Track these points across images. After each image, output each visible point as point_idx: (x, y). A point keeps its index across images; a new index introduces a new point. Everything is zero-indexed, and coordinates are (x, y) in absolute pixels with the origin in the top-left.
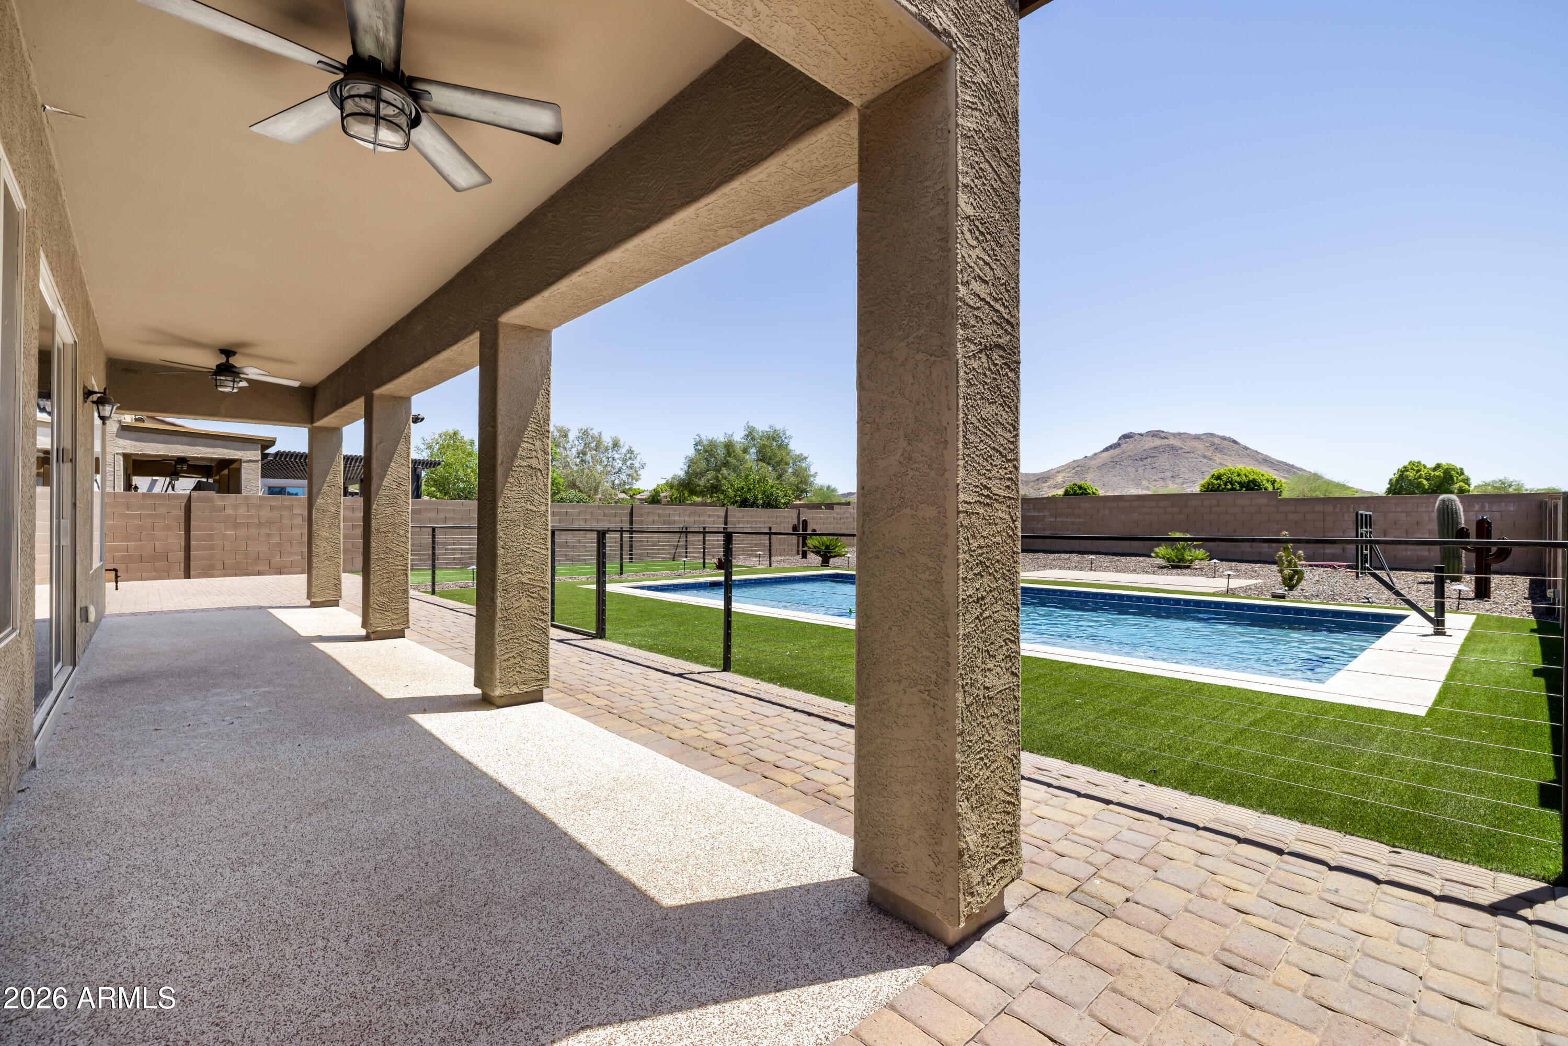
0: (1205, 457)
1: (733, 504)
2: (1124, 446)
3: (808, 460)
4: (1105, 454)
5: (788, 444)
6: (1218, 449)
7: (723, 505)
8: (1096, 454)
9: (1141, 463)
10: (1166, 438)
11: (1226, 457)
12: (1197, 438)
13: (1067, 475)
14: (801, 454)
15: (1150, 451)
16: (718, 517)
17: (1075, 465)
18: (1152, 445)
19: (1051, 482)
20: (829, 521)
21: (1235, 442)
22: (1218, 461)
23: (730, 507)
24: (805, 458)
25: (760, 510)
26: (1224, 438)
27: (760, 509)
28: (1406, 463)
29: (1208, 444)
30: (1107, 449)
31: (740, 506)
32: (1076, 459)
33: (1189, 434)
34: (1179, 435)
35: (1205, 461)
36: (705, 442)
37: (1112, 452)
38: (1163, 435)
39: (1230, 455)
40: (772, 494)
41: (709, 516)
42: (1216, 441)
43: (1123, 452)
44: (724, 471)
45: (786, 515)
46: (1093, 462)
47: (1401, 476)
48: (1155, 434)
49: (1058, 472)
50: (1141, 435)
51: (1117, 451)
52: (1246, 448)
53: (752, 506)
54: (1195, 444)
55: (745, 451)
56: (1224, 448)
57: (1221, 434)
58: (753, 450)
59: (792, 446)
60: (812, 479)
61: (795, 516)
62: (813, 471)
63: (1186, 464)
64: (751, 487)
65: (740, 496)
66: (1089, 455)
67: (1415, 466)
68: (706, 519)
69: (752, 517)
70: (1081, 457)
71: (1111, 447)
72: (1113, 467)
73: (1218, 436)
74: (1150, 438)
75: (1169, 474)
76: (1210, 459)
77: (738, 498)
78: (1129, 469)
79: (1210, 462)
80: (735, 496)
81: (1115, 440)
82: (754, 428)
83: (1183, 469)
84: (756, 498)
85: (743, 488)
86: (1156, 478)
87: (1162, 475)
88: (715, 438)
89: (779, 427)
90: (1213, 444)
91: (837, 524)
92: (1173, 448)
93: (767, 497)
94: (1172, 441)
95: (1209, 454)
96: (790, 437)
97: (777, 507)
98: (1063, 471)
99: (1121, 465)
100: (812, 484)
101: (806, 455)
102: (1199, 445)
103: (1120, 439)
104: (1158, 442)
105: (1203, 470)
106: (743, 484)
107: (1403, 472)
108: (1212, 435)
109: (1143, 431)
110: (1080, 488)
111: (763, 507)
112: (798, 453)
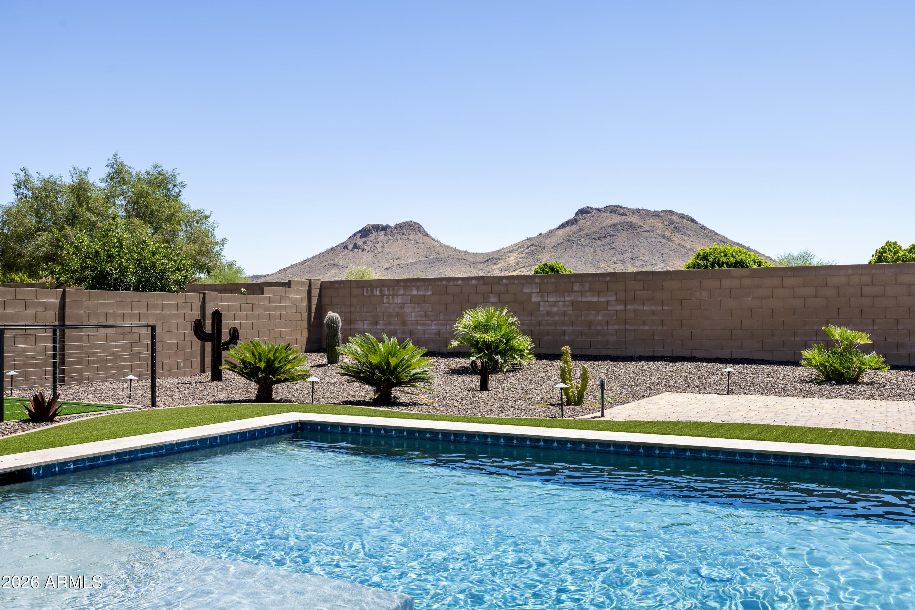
0: (664, 237)
1: (80, 281)
2: (581, 222)
3: (210, 220)
4: (561, 232)
5: (178, 195)
6: (677, 228)
7: (59, 285)
8: (551, 231)
9: (600, 243)
10: (624, 214)
11: (685, 238)
12: (656, 215)
13: (520, 255)
14: (200, 212)
15: (609, 229)
16: (46, 307)
17: (529, 244)
18: (610, 222)
19: (502, 264)
20: (256, 312)
21: (693, 221)
22: (677, 241)
23: (72, 289)
24: (206, 217)
25: (133, 296)
26: (682, 216)
27: (131, 293)
28: (883, 244)
29: (667, 223)
30: (563, 226)
31: (92, 288)
32: (530, 236)
33: (648, 211)
34: (638, 211)
35: (664, 241)
36: (36, 183)
37: (568, 229)
38: (621, 211)
39: (689, 236)
40: (153, 265)
41: (26, 305)
42: (675, 219)
43: (581, 230)
44: (69, 230)
45: (182, 302)
46: (548, 241)
47: (880, 258)
48: (614, 210)
49: (510, 252)
50: (599, 210)
51: (574, 228)
52: (703, 228)
53: (115, 288)
54: (654, 222)
55: (109, 199)
56: (682, 227)
57: (680, 212)
58: (120, 201)
59: (185, 198)
60: (217, 248)
61: (197, 304)
62: (218, 235)
63: (646, 245)
64: (115, 251)
65: (94, 269)
66: (544, 232)
67: (892, 247)
68: (19, 310)
69: (115, 306)
70: (535, 234)
71: (567, 223)
72: (571, 247)
73: (677, 214)
74: (608, 214)
75: (628, 255)
76: (669, 240)
77: (87, 272)
78: (587, 249)
79: (669, 243)
80: (83, 268)
81: (571, 216)
82: (124, 166)
83: (642, 250)
84: (123, 272)
85: (97, 254)
86: (614, 259)
87: (620, 257)
88: (56, 175)
89: (167, 168)
90: (671, 223)
91: (270, 317)
92: (632, 226)
93: (145, 270)
94: (631, 219)
95: (667, 233)
96: (182, 185)
97: (162, 289)
98: (516, 250)
99: (578, 244)
100: (218, 256)
101: (207, 213)
102: (658, 224)
103: (577, 214)
104: (617, 219)
105: (663, 251)
106: (97, 246)
107: (881, 253)
108: (671, 212)
109: (601, 206)
110: (552, 269)
111: (136, 289)
112: (194, 207)
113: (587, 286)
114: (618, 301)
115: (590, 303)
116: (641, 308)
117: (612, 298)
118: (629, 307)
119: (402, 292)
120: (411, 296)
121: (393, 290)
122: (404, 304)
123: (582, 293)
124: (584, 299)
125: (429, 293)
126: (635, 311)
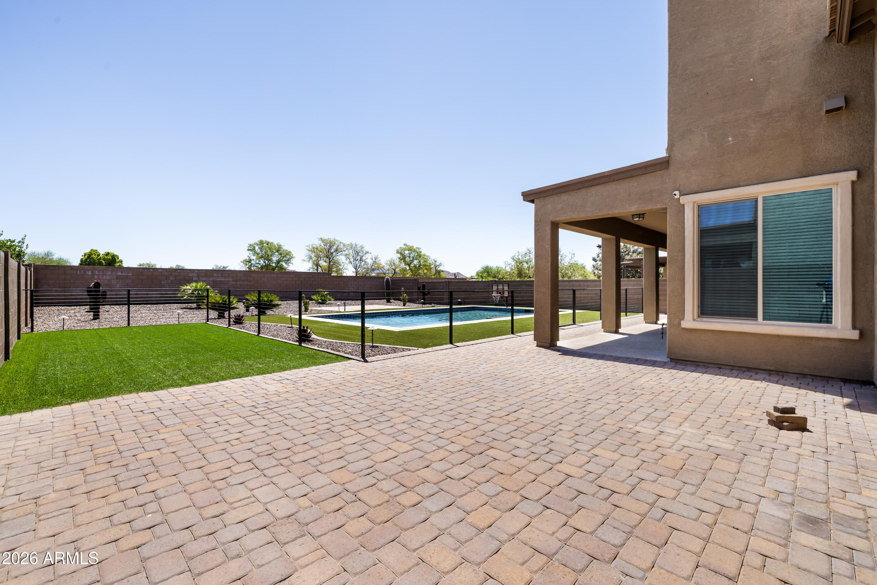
113: (220, 275)
114: (233, 281)
115: (221, 281)
116: (242, 283)
117: (231, 279)
118: (238, 283)
119: (110, 273)
120: (117, 275)
121: (103, 272)
122: (111, 280)
123: (218, 277)
124: (218, 279)
125: (130, 274)
126: (240, 284)
